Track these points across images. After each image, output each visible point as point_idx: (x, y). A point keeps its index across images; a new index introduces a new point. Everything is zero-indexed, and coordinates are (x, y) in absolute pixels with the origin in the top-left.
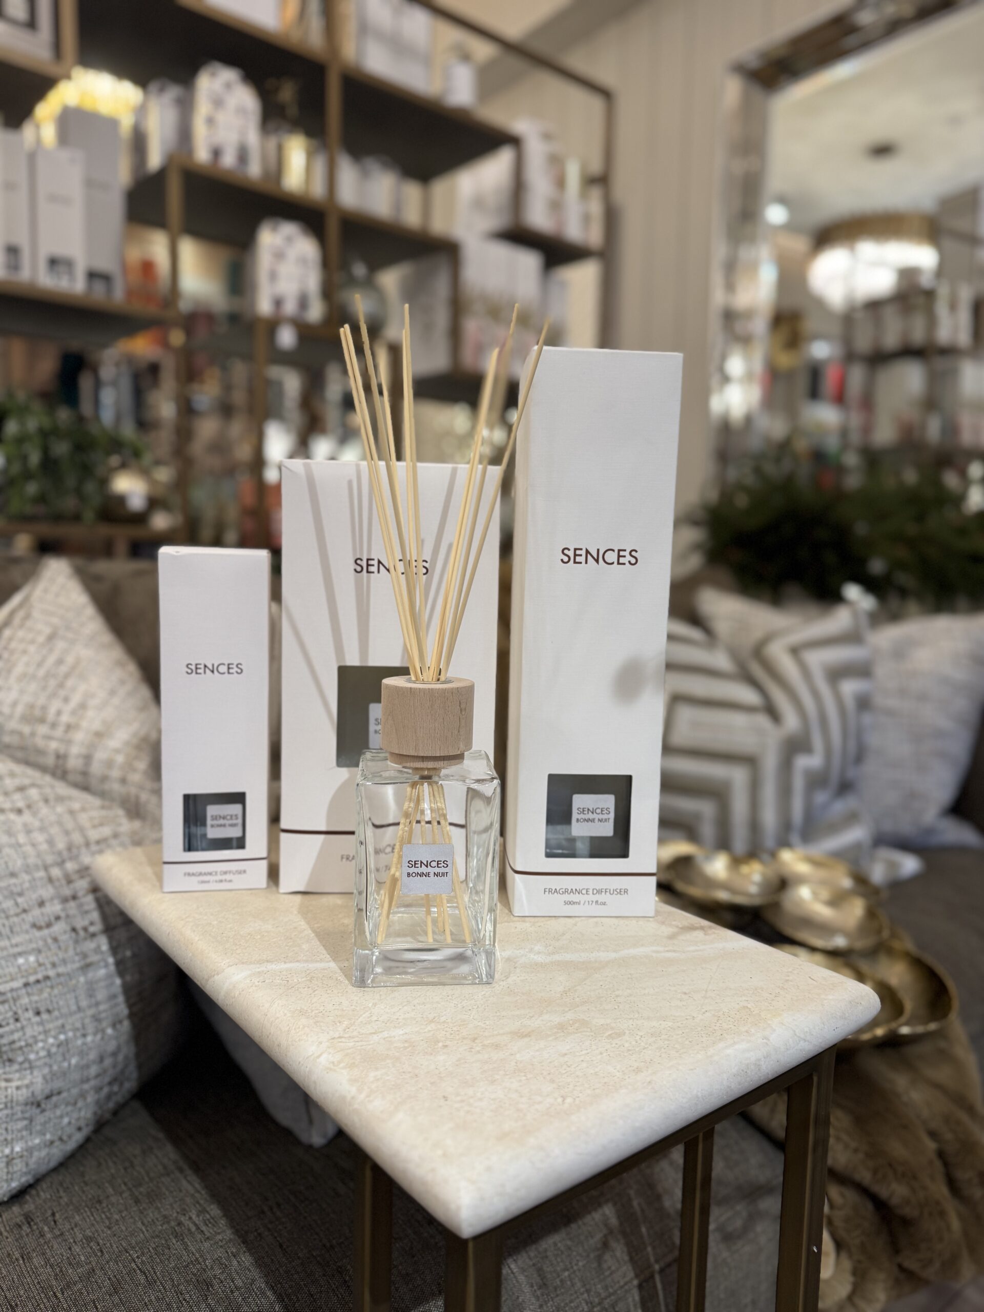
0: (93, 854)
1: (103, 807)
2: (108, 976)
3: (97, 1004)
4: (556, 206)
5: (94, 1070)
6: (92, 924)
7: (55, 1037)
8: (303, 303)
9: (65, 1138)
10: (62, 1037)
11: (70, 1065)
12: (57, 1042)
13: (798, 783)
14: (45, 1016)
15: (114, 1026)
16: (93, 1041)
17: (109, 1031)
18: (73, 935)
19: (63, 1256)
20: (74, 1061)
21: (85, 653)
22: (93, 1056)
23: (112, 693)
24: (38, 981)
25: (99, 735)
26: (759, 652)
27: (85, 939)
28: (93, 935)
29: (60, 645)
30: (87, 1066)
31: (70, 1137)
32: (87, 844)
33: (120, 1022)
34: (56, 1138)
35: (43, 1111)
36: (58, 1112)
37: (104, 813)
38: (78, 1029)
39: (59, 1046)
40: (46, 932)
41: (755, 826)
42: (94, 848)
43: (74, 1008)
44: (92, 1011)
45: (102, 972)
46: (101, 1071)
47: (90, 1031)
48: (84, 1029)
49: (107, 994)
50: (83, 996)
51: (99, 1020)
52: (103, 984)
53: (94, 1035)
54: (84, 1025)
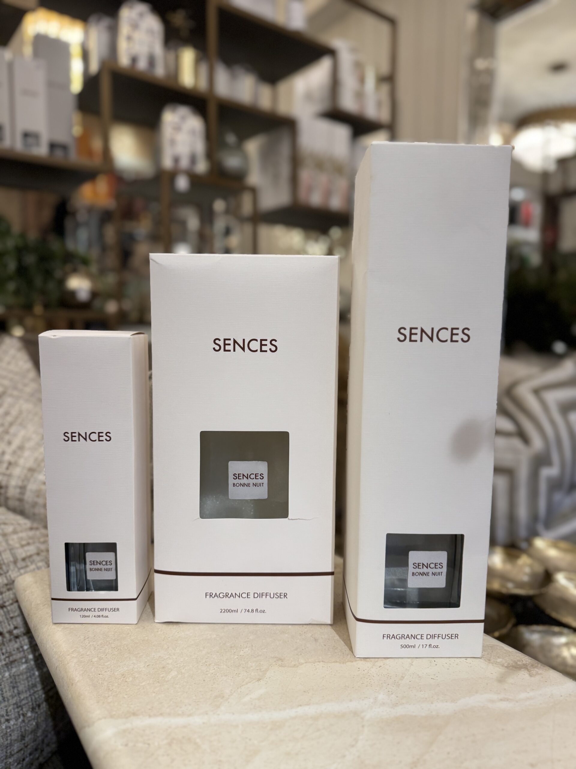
2: (29, 669)
3: (19, 694)
4: (360, 95)
6: (16, 628)
13: (543, 487)
15: (33, 709)
17: (29, 714)
26: (510, 392)
27: (10, 640)
28: (17, 637)
33: (39, 706)
41: (512, 519)
45: (24, 666)
46: (23, 746)
47: (13, 716)
48: (7, 715)
49: (27, 685)
50: (7, 688)
51: (20, 706)
52: (25, 676)
53: (17, 719)
54: (7, 712)
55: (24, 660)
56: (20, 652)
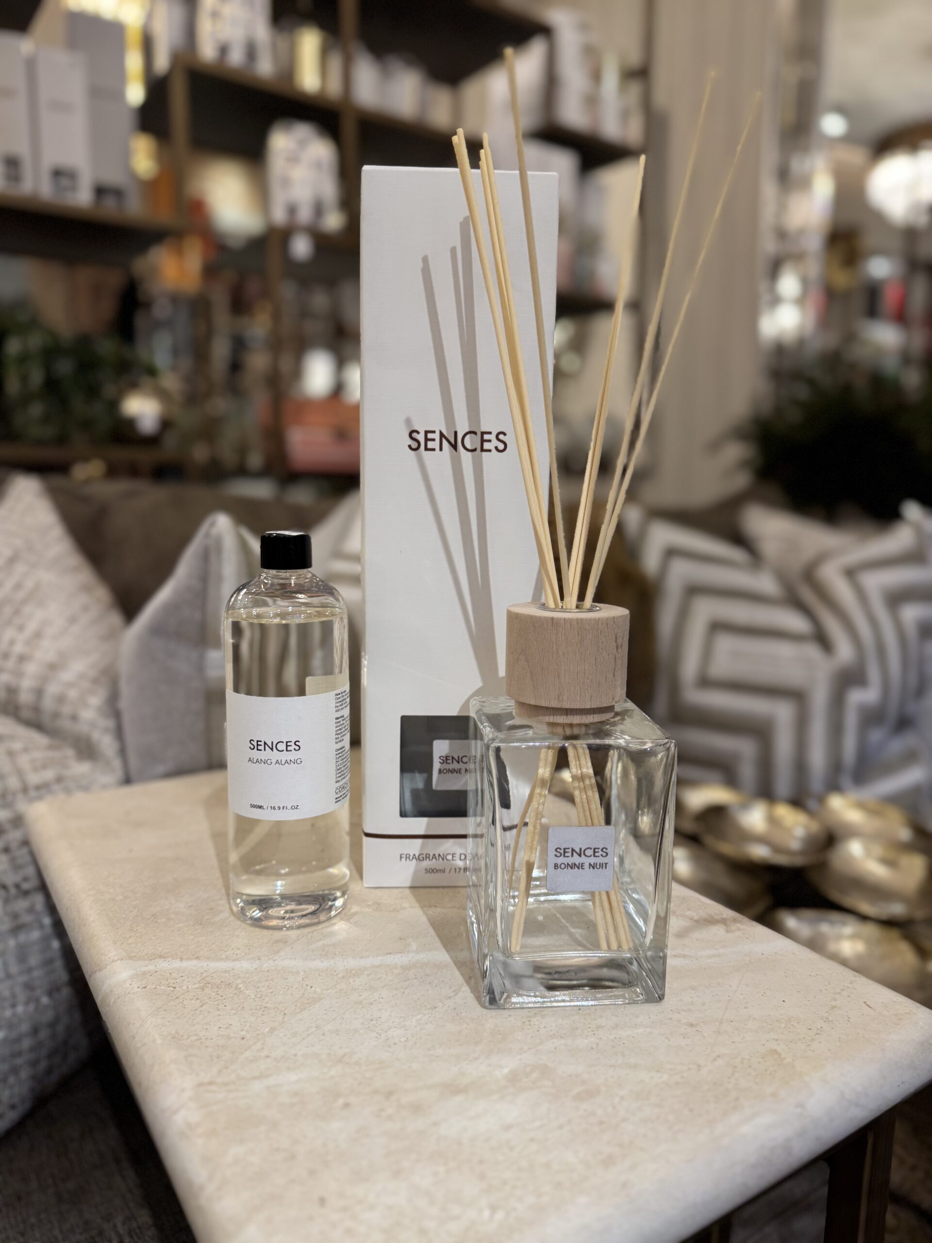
0: (31, 800)
1: (51, 747)
2: (45, 939)
3: (30, 970)
4: (592, 101)
5: (26, 1043)
6: (25, 880)
8: (319, 209)
13: (851, 721)
15: (50, 994)
16: (25, 1012)
17: (45, 1000)
21: (46, 577)
22: (25, 1027)
23: (72, 620)
25: (53, 667)
26: (810, 575)
27: (17, 897)
28: (27, 893)
29: (20, 568)
30: (18, 1040)
32: (25, 790)
33: (59, 990)
37: (50, 754)
38: (5, 999)
41: (801, 766)
42: (33, 793)
43: (2, 974)
44: (23, 979)
45: (36, 935)
46: (36, 1044)
47: (21, 1001)
48: (13, 999)
49: (40, 959)
50: (13, 961)
51: (31, 988)
52: (38, 948)
53: (27, 1004)
54: (13, 994)
55: (37, 925)
56: (31, 914)
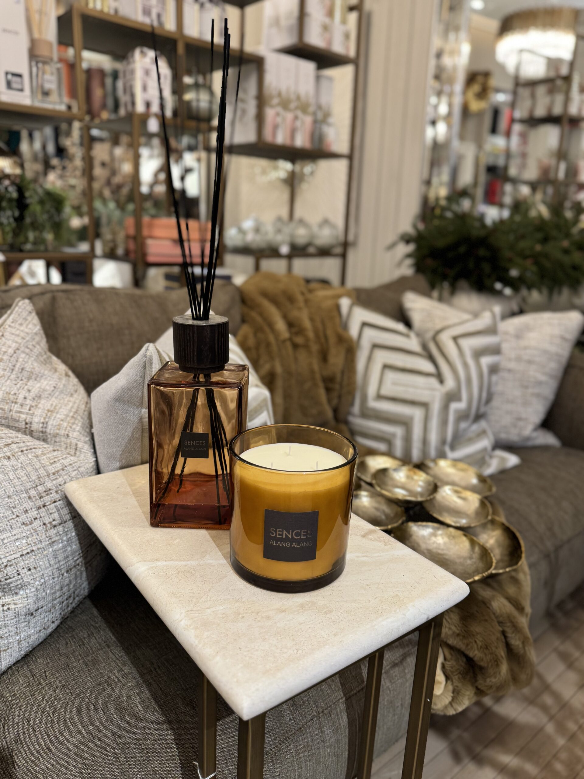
4: (327, 29)
5: (58, 594)
7: (39, 581)
9: (46, 627)
10: (43, 581)
11: (46, 593)
12: (40, 583)
13: (452, 418)
14: (33, 571)
16: (57, 580)
18: (44, 527)
19: (51, 695)
20: (48, 592)
22: (57, 587)
24: (28, 553)
26: (435, 338)
30: (55, 593)
31: (48, 627)
34: (42, 629)
35: (35, 617)
36: (42, 616)
38: (50, 576)
39: (41, 585)
40: (30, 526)
41: (425, 442)
43: (48, 565)
44: (56, 566)
46: (62, 594)
47: (56, 576)
48: (53, 575)
49: (63, 556)
50: (52, 559)
51: (60, 570)
52: (62, 551)
53: (58, 577)
54: (53, 573)
55: (60, 541)
56: (57, 536)
